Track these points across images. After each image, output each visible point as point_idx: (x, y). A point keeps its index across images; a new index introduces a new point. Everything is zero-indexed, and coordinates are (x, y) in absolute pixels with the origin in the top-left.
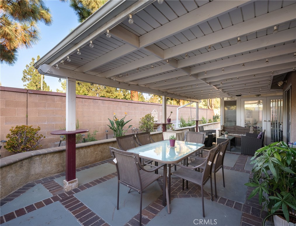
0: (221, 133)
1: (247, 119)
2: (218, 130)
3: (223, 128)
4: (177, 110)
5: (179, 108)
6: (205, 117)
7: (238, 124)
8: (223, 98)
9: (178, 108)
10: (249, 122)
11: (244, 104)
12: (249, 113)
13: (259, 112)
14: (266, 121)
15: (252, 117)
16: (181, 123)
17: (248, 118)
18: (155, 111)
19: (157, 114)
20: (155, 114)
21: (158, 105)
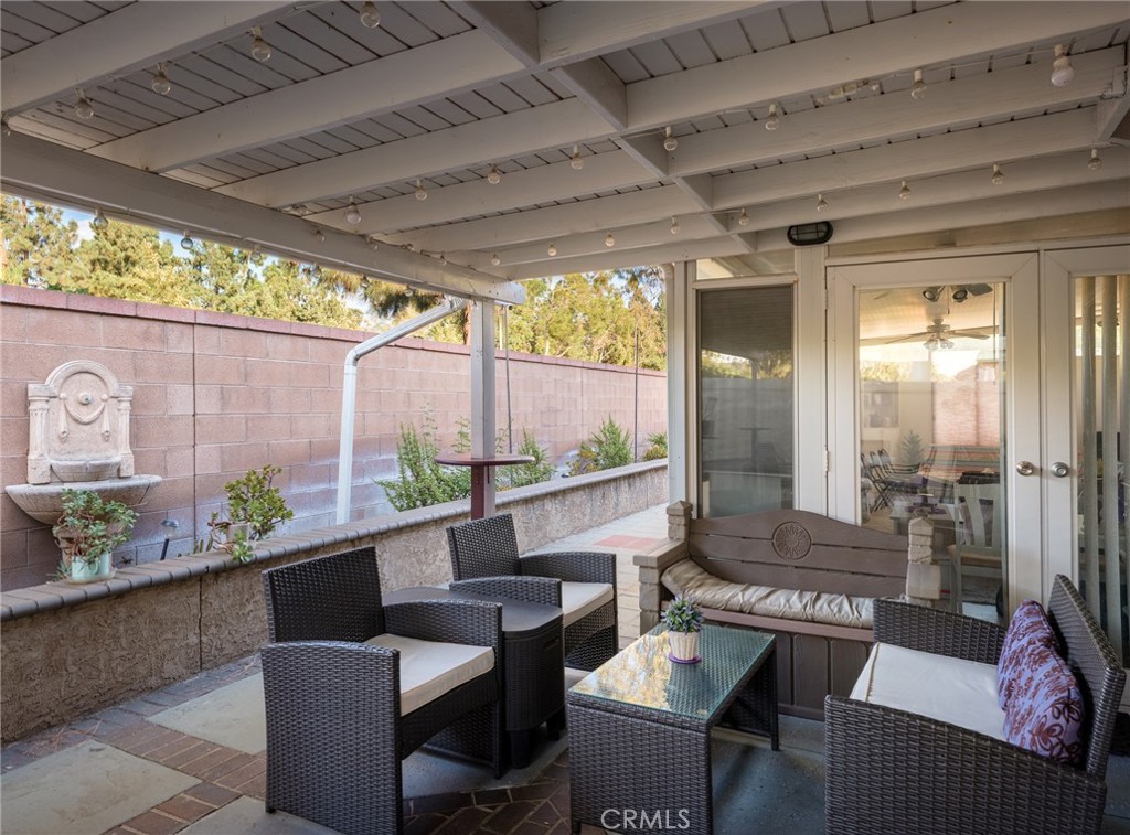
0: (661, 585)
1: (873, 434)
2: (637, 560)
3: (681, 533)
4: (350, 370)
5: (360, 349)
6: (624, 424)
7: (807, 498)
8: (689, 265)
9: (351, 355)
10: (881, 453)
11: (855, 342)
12: (878, 398)
13: (933, 392)
14: (1041, 472)
15: (895, 424)
16: (409, 473)
17: (873, 425)
18: (94, 377)
19: (115, 401)
20: (86, 403)
21: (136, 317)
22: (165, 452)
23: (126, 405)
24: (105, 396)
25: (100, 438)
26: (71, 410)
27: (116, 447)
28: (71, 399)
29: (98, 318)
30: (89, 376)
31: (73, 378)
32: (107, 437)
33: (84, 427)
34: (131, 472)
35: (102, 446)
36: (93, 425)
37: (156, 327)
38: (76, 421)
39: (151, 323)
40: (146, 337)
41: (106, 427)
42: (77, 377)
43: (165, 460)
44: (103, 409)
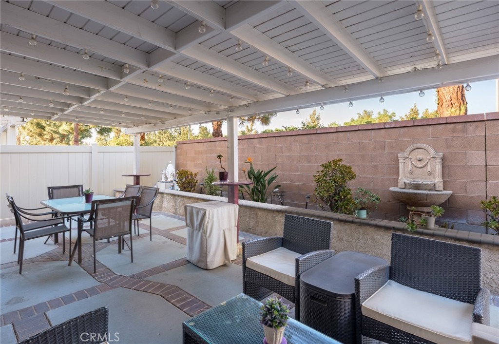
18: (423, 150)
19: (434, 159)
20: (420, 160)
21: (447, 123)
22: (465, 182)
23: (439, 161)
24: (428, 157)
25: (427, 174)
26: (413, 162)
27: (434, 178)
28: (413, 158)
29: (429, 126)
30: (421, 150)
31: (415, 151)
32: (430, 174)
33: (420, 169)
34: (441, 189)
35: (427, 177)
36: (423, 168)
37: (460, 126)
38: (416, 167)
39: (457, 124)
40: (454, 131)
41: (429, 169)
42: (416, 150)
43: (466, 186)
44: (428, 162)
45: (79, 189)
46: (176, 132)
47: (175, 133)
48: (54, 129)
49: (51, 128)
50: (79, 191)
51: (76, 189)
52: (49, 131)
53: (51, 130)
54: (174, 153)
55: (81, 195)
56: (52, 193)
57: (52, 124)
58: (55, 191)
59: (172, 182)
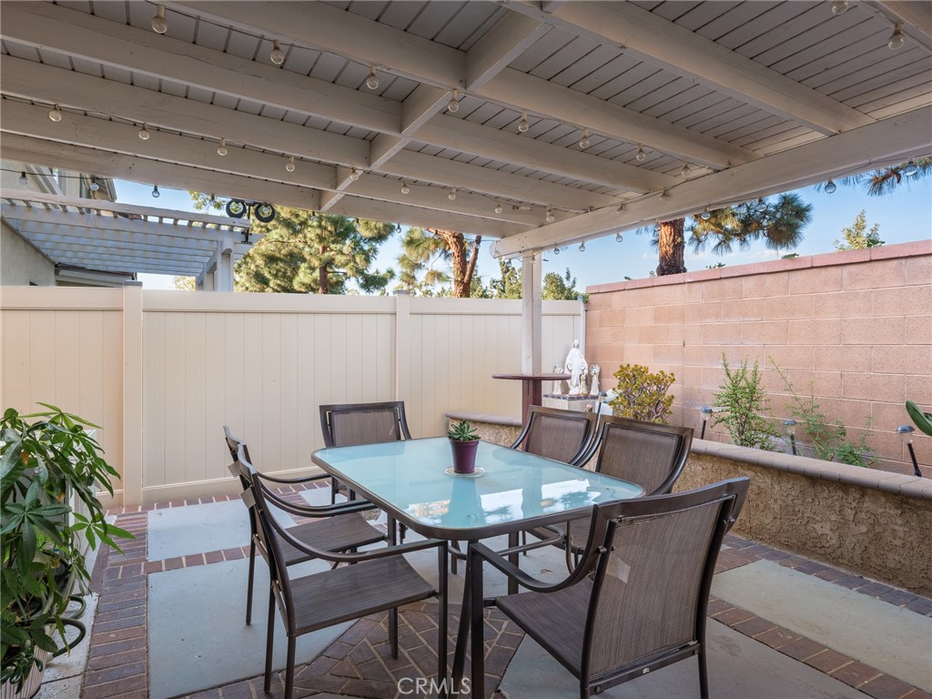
45: (395, 415)
46: (495, 287)
47: (494, 290)
48: (283, 284)
49: (279, 282)
50: (397, 421)
51: (387, 415)
52: (276, 288)
53: (279, 285)
54: (581, 321)
55: (403, 438)
56: (330, 425)
57: (280, 274)
58: (338, 419)
59: (597, 397)
